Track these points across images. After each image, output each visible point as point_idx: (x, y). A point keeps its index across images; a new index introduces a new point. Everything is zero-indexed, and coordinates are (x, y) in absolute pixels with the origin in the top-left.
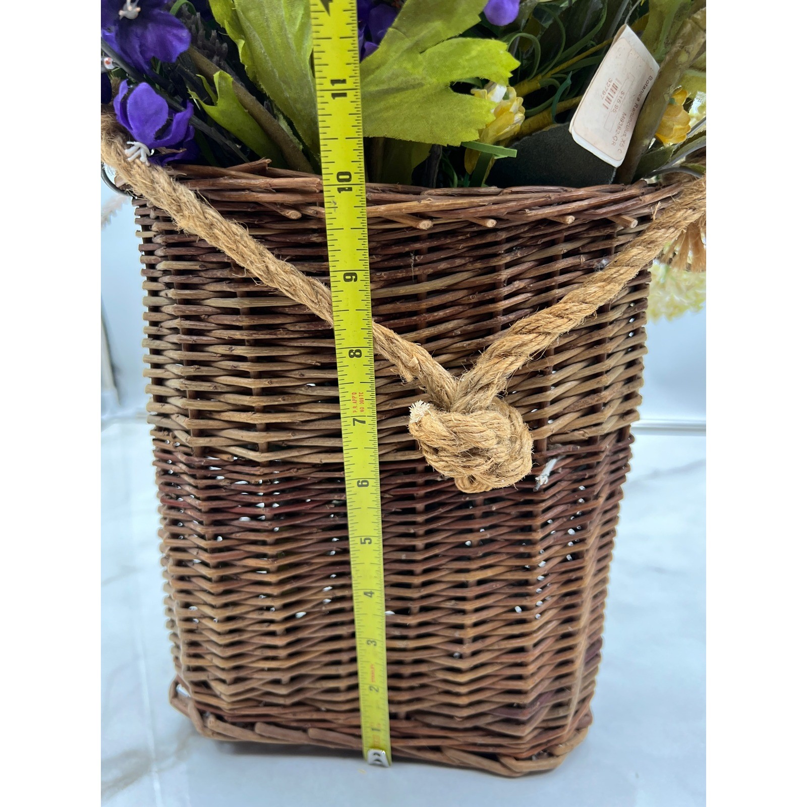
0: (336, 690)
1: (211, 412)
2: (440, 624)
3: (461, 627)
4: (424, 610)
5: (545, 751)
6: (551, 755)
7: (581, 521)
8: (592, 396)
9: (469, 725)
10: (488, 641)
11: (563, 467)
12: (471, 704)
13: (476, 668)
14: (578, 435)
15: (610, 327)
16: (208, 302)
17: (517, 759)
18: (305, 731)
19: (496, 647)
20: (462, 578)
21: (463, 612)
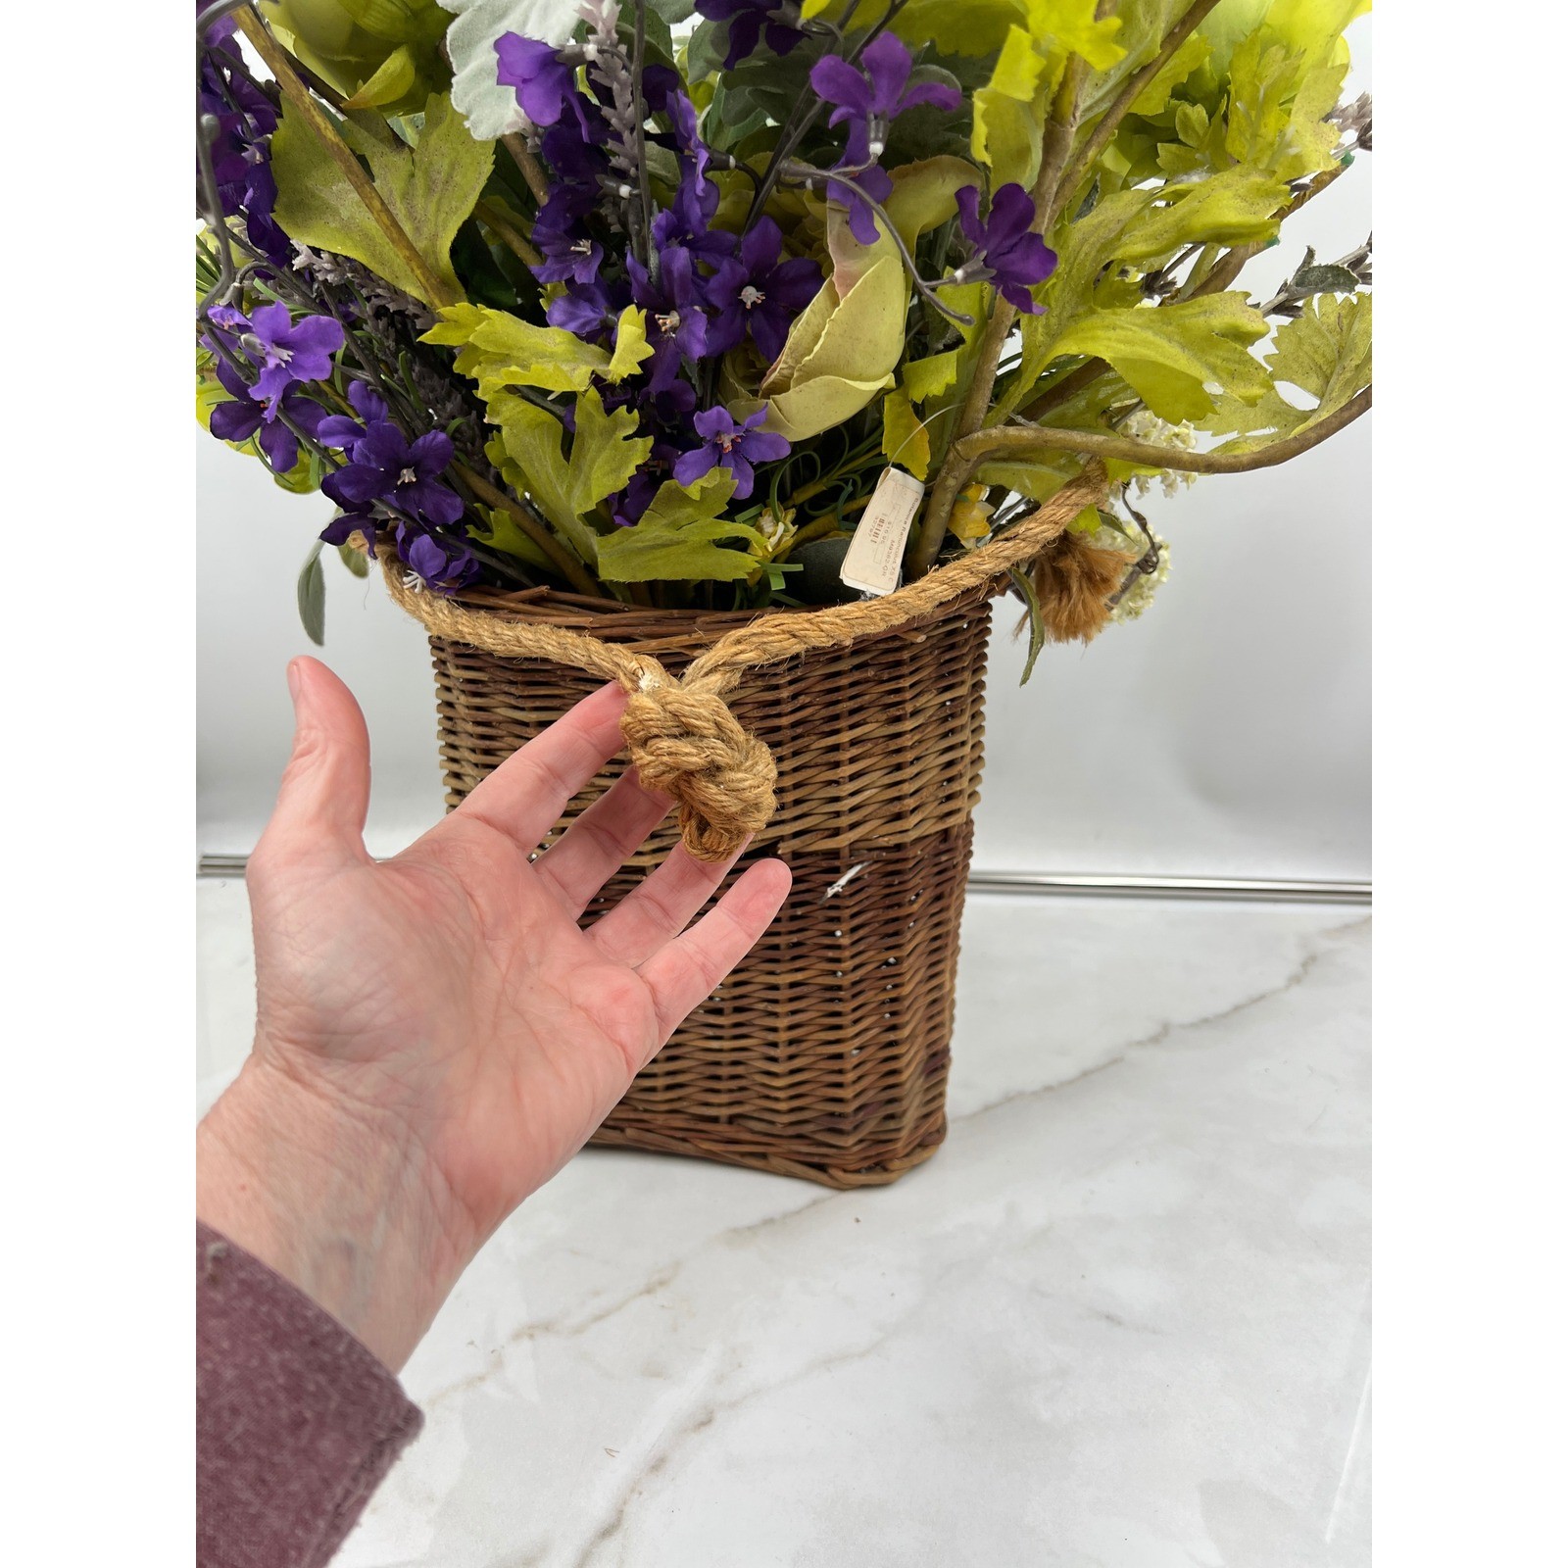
0: (653, 1089)
2: (754, 1025)
3: (774, 1030)
4: (738, 1010)
5: (877, 1164)
6: (885, 1170)
7: (892, 933)
8: (895, 803)
9: (792, 1131)
10: (804, 1046)
11: (870, 873)
12: (792, 1110)
13: (793, 1072)
14: (884, 842)
15: (908, 736)
16: (498, 710)
17: (845, 1171)
18: (622, 1130)
19: (811, 1052)
20: (772, 980)
21: (775, 1014)
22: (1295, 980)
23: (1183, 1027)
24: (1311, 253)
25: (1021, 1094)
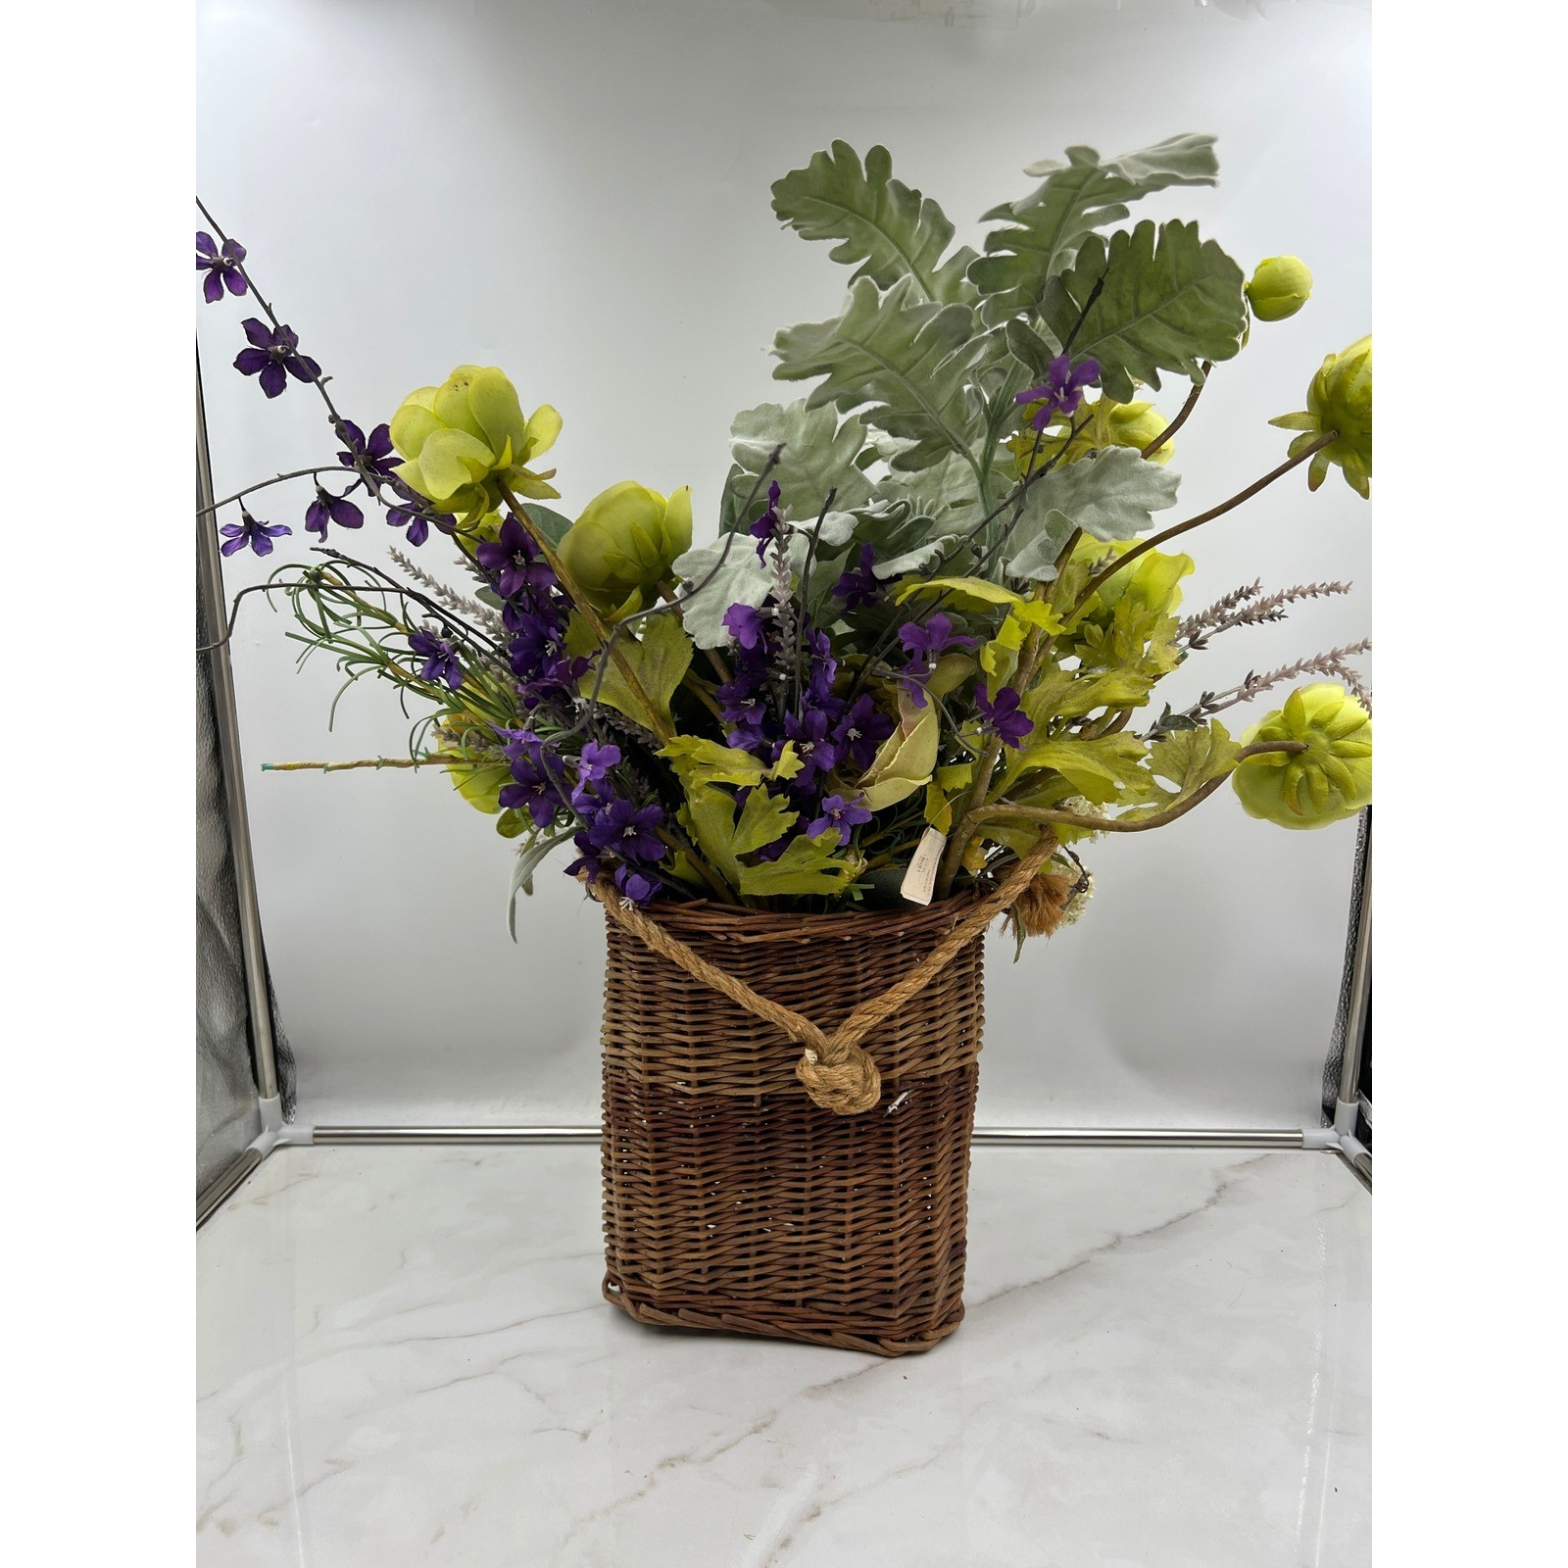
0: (745, 1280)
1: (658, 1058)
2: (826, 1221)
3: (842, 1223)
4: (814, 1210)
5: (916, 1334)
6: (922, 1339)
7: (929, 1140)
8: (930, 1046)
9: (852, 1308)
10: (863, 1236)
11: (913, 1098)
12: (853, 1291)
13: (855, 1258)
14: (922, 1075)
15: (939, 998)
16: (661, 983)
17: (893, 1340)
18: (719, 1315)
19: (869, 1241)
20: (842, 1183)
21: (843, 1211)
22: (1212, 1202)
23: (1130, 1237)
24: (1168, 707)
25: (1016, 1288)
